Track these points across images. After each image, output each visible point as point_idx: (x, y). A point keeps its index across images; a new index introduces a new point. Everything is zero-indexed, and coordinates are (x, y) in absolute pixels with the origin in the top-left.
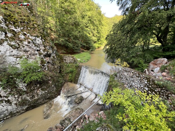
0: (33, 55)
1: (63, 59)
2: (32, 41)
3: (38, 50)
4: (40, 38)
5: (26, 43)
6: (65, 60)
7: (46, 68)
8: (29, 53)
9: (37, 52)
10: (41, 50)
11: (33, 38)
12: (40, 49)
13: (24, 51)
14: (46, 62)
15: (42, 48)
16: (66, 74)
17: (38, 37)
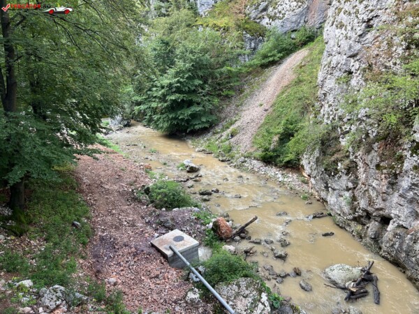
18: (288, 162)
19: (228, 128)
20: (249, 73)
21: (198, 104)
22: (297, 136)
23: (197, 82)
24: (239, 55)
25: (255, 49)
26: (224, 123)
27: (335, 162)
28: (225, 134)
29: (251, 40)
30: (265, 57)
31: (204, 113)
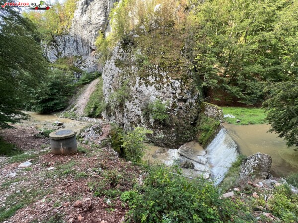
0: (168, 97)
1: (204, 109)
2: (171, 84)
3: (173, 93)
4: (180, 80)
5: (166, 85)
6: (207, 111)
7: (175, 113)
8: (166, 94)
9: (172, 95)
10: (177, 94)
11: (173, 81)
12: (176, 92)
13: (163, 93)
14: (178, 107)
15: (179, 91)
16: (200, 130)
17: (178, 79)
18: (98, 116)
19: (72, 107)
20: (78, 87)
21: (57, 99)
22: (99, 107)
23: (55, 91)
24: (73, 80)
25: (79, 78)
26: (71, 106)
27: (110, 113)
28: (72, 110)
29: (77, 74)
30: (84, 81)
31: (61, 103)
